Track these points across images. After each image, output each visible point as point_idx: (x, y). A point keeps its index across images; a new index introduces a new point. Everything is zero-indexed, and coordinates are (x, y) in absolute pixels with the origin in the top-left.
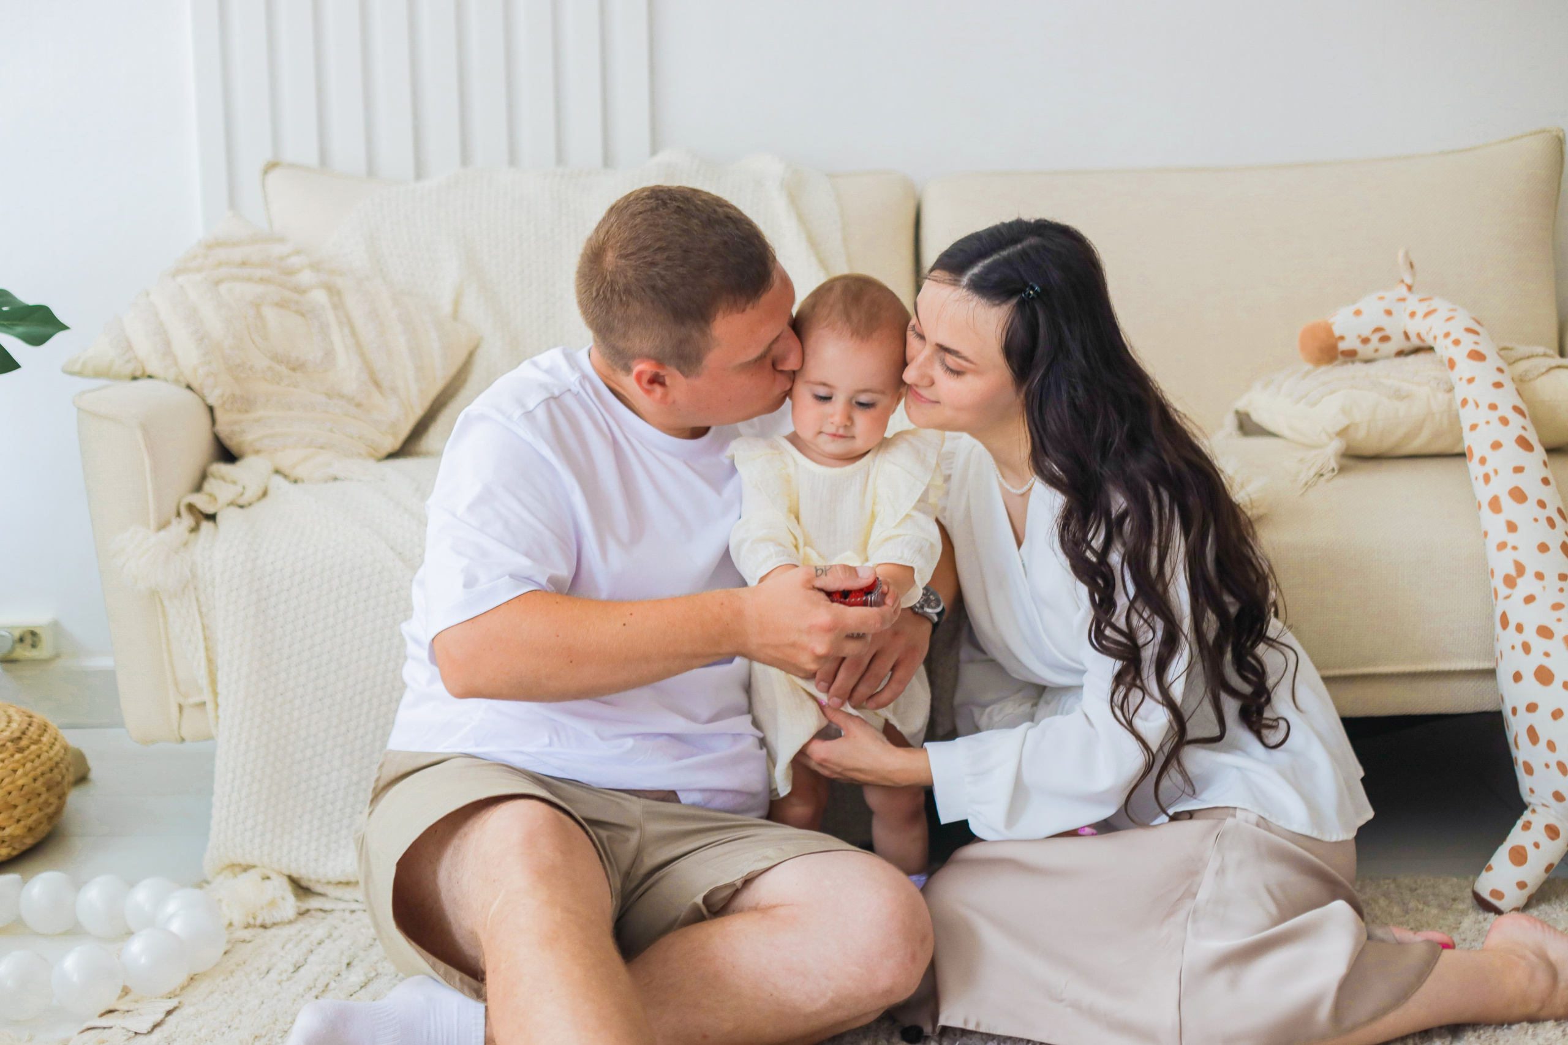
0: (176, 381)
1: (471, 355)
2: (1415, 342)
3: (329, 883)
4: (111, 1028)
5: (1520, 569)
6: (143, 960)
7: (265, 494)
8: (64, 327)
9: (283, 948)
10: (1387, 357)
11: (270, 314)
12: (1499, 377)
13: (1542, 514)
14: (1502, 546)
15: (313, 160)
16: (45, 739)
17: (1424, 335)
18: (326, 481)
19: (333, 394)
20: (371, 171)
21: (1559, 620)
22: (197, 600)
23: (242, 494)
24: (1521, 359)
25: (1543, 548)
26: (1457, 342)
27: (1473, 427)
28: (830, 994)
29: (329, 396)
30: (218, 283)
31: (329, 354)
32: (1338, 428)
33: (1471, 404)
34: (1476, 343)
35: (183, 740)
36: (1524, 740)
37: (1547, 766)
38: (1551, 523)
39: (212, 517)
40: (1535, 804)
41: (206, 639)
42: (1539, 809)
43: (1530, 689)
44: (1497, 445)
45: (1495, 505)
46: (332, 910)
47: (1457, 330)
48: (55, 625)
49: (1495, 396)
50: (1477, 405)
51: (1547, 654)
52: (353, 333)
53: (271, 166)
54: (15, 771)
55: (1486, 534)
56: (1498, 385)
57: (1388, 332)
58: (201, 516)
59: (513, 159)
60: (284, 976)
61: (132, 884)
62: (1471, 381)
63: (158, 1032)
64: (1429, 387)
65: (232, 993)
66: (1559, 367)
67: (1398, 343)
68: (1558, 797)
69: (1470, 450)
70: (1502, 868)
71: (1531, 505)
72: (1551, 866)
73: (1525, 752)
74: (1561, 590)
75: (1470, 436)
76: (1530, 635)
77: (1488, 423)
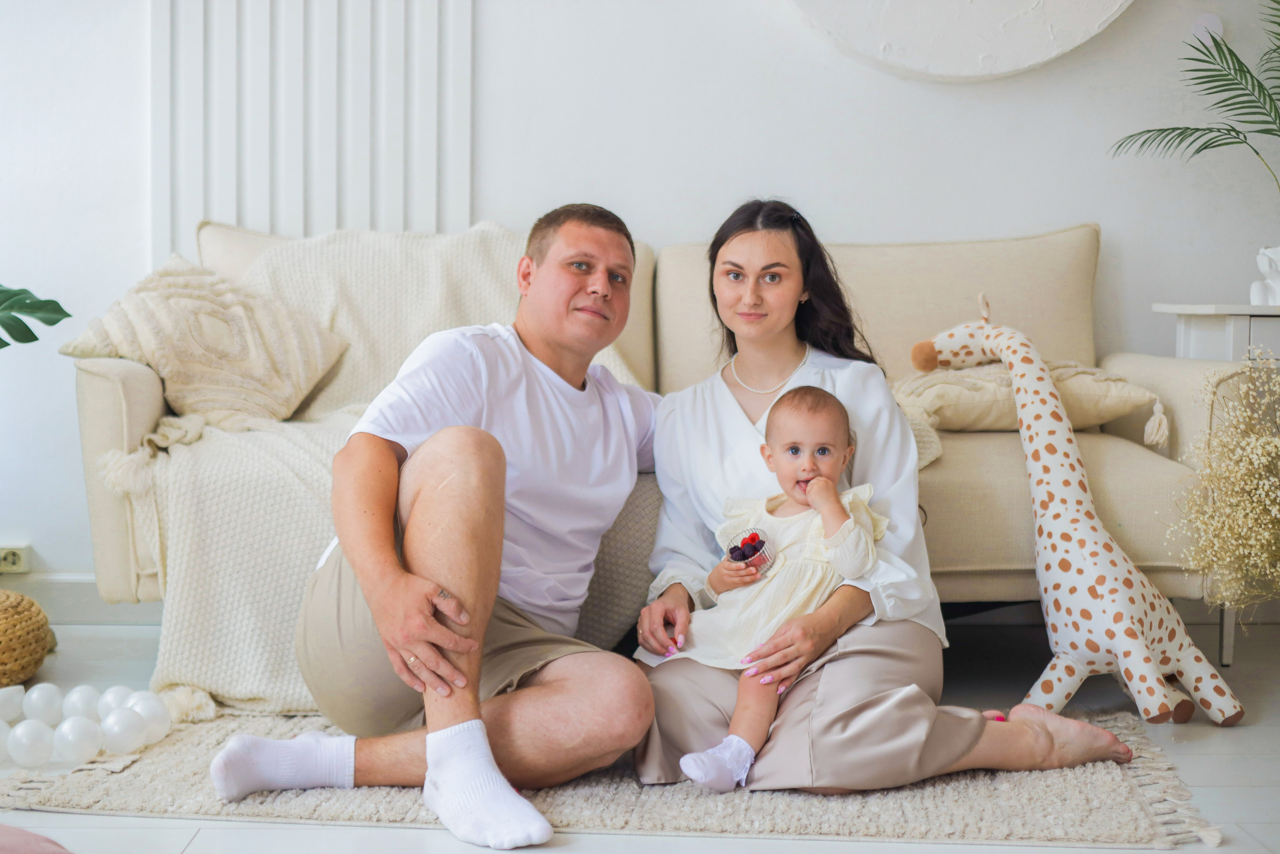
0: (140, 360)
1: (342, 355)
2: (990, 356)
3: (236, 700)
4: (95, 769)
5: (1051, 497)
6: (116, 729)
7: (200, 437)
8: (68, 315)
9: (208, 732)
10: (971, 367)
11: (204, 320)
12: (1041, 374)
13: (1067, 462)
14: (1040, 482)
15: (233, 223)
16: (33, 609)
17: (995, 350)
18: (242, 431)
19: (247, 375)
20: (273, 230)
21: (1076, 529)
22: (156, 502)
23: (185, 436)
24: (1059, 368)
25: (1067, 483)
26: (1015, 352)
27: (1024, 406)
28: (583, 735)
29: (242, 376)
30: (168, 297)
31: (245, 348)
32: (934, 409)
33: (1022, 392)
34: (1027, 353)
35: (139, 601)
36: (1051, 609)
37: (1066, 625)
38: (1072, 467)
39: (165, 450)
40: (1059, 653)
41: (160, 528)
42: (1062, 656)
43: (1056, 574)
44: (1038, 417)
45: (1036, 456)
46: (240, 716)
47: (1015, 344)
48: (30, 550)
49: (1038, 386)
50: (1026, 392)
51: (1067, 552)
52: (261, 336)
53: (204, 224)
54: (15, 626)
55: (1030, 475)
56: (1040, 379)
57: (972, 349)
58: (156, 449)
59: (373, 225)
60: (211, 746)
61: (102, 692)
62: (1023, 376)
63: (126, 773)
64: (997, 383)
65: (176, 753)
66: (1084, 373)
67: (978, 356)
68: (1074, 646)
69: (1021, 421)
70: (1037, 694)
71: (1059, 456)
72: (1069, 694)
73: (1052, 617)
74: (1078, 511)
75: (1021, 414)
76: (1056, 539)
77: (1033, 403)
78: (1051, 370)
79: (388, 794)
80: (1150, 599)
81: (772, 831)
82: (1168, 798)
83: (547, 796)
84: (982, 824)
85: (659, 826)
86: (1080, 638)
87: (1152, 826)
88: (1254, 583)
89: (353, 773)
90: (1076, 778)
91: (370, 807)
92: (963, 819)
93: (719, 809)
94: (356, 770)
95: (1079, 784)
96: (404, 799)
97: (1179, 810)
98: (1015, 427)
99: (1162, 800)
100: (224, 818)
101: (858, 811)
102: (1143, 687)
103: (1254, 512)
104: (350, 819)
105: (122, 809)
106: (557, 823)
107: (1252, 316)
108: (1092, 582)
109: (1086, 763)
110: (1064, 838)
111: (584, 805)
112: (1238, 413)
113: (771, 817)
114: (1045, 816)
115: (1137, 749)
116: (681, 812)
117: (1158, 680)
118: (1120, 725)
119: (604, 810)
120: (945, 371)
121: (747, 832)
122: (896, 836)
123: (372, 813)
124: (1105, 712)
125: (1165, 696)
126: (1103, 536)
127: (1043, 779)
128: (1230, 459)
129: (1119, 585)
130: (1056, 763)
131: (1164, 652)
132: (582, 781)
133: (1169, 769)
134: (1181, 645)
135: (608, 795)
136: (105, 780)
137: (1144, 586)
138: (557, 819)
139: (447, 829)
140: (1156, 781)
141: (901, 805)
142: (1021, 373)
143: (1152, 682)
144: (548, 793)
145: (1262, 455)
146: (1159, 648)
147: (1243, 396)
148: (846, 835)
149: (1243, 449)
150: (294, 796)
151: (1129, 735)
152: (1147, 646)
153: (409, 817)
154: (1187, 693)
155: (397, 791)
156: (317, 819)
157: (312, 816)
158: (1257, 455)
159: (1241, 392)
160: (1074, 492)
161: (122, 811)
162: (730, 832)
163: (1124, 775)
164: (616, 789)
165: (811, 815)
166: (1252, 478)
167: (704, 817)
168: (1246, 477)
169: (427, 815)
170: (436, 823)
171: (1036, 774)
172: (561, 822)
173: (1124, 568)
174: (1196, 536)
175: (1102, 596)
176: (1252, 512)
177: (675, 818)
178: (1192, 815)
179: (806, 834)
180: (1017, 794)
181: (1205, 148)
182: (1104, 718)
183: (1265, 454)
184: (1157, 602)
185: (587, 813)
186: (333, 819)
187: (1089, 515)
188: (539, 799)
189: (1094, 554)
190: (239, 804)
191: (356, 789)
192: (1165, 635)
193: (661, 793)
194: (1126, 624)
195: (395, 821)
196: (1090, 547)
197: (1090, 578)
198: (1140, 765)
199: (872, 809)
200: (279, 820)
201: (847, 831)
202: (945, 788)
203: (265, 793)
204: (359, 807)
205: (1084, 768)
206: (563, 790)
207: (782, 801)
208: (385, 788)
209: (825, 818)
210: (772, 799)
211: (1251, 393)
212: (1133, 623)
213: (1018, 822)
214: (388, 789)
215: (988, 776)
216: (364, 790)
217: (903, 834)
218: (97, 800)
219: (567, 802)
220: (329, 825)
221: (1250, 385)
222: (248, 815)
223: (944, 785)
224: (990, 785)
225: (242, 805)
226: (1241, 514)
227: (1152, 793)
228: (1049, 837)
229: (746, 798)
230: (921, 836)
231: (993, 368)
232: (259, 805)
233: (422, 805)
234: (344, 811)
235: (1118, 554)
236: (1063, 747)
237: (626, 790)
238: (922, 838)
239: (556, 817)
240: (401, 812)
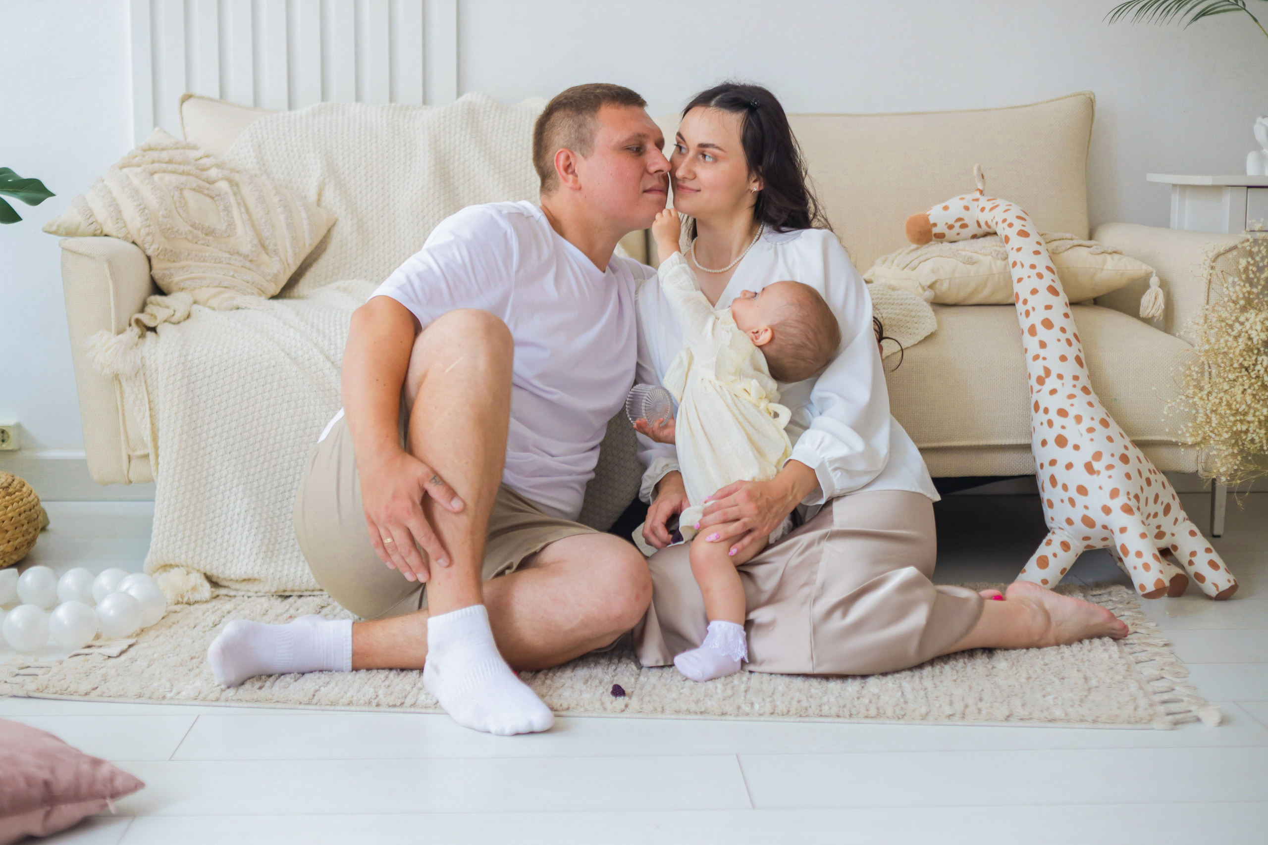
0: (125, 238)
1: (329, 231)
2: (985, 228)
3: (231, 580)
4: (91, 654)
5: (1048, 372)
6: (112, 613)
7: (189, 316)
8: (52, 195)
9: (204, 614)
10: (965, 239)
11: (188, 194)
12: (1038, 248)
13: (1063, 337)
14: (1036, 358)
15: (216, 95)
16: (24, 489)
17: (990, 223)
18: (231, 309)
19: (234, 252)
20: (257, 102)
21: (1072, 405)
22: (145, 382)
23: (173, 315)
24: (1055, 240)
25: (1063, 358)
26: (1010, 225)
27: (1020, 280)
28: (581, 617)
29: (229, 253)
30: (152, 174)
31: (231, 225)
32: (928, 283)
33: (1019, 265)
34: (1023, 226)
35: (131, 482)
36: (1047, 485)
37: (1062, 501)
38: (1069, 342)
39: (153, 329)
40: (1055, 528)
41: (150, 409)
42: (1056, 531)
43: (1052, 451)
44: (1034, 292)
45: (1032, 331)
46: (235, 596)
47: (1011, 217)
48: (18, 426)
49: (1035, 260)
50: (1023, 266)
51: (1063, 427)
52: (248, 211)
53: (187, 97)
54: (6, 507)
55: (1026, 350)
56: (1037, 253)
57: (966, 222)
58: (145, 330)
59: (358, 98)
60: (207, 629)
61: (96, 575)
62: (1019, 250)
63: (123, 658)
64: (992, 256)
65: (172, 637)
66: (1080, 245)
67: (973, 229)
68: (1069, 522)
69: (1017, 295)
70: (1032, 571)
71: (1056, 331)
72: (1065, 569)
73: (1048, 493)
74: (1074, 386)
75: (1017, 288)
76: (1053, 415)
77: (1029, 277)
78: (1047, 243)
79: (387, 677)
80: (1145, 474)
81: (772, 713)
82: (1165, 676)
83: (546, 679)
84: (981, 705)
85: (660, 709)
86: (1076, 514)
87: (1151, 705)
88: (1250, 458)
89: (350, 656)
90: (1074, 656)
91: (369, 692)
92: (963, 700)
93: (719, 691)
94: (354, 654)
95: (1076, 662)
96: (402, 682)
97: (1177, 688)
98: (1010, 301)
99: (1159, 678)
100: (223, 704)
101: (858, 691)
102: (1139, 562)
103: (1252, 388)
104: (350, 703)
105: (120, 695)
106: (557, 706)
107: (1249, 187)
108: (1089, 458)
109: (1082, 640)
110: (1064, 719)
111: (584, 688)
112: (1238, 288)
113: (771, 699)
114: (1044, 696)
115: (1133, 624)
116: (681, 694)
117: (1154, 555)
118: (1114, 599)
119: (604, 692)
120: (940, 244)
121: (747, 714)
122: (897, 718)
123: (371, 698)
124: (1098, 585)
125: (1161, 572)
126: (1100, 412)
127: (1040, 657)
128: (1229, 334)
129: (1116, 461)
130: (1053, 641)
131: (1159, 527)
132: (580, 662)
133: (1165, 645)
134: (1176, 520)
135: (607, 676)
136: (102, 665)
137: (1140, 462)
138: (556, 702)
139: (447, 714)
140: (1153, 658)
141: (900, 687)
142: (1016, 247)
143: (1148, 558)
144: (546, 675)
145: (1262, 331)
146: (1154, 522)
147: (1242, 270)
148: (846, 717)
149: (1242, 324)
150: (292, 680)
151: (1123, 610)
152: (1143, 522)
153: (408, 701)
154: (1182, 567)
155: (395, 674)
156: (316, 704)
157: (312, 701)
158: (1257, 331)
159: (1240, 267)
160: (1070, 368)
161: (120, 697)
162: (730, 715)
163: (1121, 651)
164: (615, 670)
165: (811, 697)
166: (1250, 354)
167: (704, 700)
168: (1245, 353)
169: (426, 699)
170: (436, 707)
171: (1033, 652)
172: (561, 705)
173: (1121, 443)
174: (1194, 412)
175: (1098, 472)
176: (1249, 387)
177: (675, 700)
178: (1190, 693)
179: (807, 716)
180: (1015, 672)
181: (1204, 15)
182: (1099, 592)
183: (1264, 329)
184: (1152, 477)
185: (587, 696)
186: (332, 704)
187: (1085, 390)
188: (538, 682)
189: (1091, 430)
190: (237, 690)
191: (354, 672)
192: (1160, 509)
193: (660, 674)
194: (1122, 500)
195: (395, 706)
196: (1086, 423)
197: (1086, 455)
198: (1136, 641)
199: (872, 690)
200: (278, 705)
201: (847, 714)
202: (943, 667)
203: (263, 677)
204: (359, 691)
205: (1081, 645)
206: (562, 672)
207: (781, 683)
208: (384, 671)
209: (825, 699)
210: (771, 680)
211: (1250, 268)
212: (1129, 499)
213: (1017, 702)
214: (386, 672)
215: (985, 654)
216: (363, 673)
217: (903, 716)
218: (95, 686)
219: (566, 685)
220: (328, 710)
221: (1250, 259)
222: (246, 701)
223: (942, 664)
224: (988, 663)
225: (241, 691)
226: (1238, 390)
227: (1149, 670)
228: (1050, 718)
229: (745, 679)
230: (921, 718)
231: (989, 241)
232: (257, 691)
233: (420, 689)
234: (343, 696)
235: (1114, 430)
236: (1060, 625)
237: (625, 672)
238: (923, 719)
239: (555, 701)
240: (400, 697)
